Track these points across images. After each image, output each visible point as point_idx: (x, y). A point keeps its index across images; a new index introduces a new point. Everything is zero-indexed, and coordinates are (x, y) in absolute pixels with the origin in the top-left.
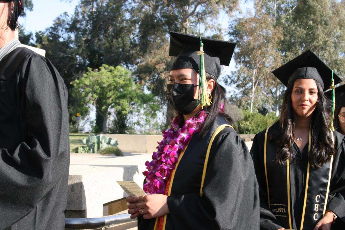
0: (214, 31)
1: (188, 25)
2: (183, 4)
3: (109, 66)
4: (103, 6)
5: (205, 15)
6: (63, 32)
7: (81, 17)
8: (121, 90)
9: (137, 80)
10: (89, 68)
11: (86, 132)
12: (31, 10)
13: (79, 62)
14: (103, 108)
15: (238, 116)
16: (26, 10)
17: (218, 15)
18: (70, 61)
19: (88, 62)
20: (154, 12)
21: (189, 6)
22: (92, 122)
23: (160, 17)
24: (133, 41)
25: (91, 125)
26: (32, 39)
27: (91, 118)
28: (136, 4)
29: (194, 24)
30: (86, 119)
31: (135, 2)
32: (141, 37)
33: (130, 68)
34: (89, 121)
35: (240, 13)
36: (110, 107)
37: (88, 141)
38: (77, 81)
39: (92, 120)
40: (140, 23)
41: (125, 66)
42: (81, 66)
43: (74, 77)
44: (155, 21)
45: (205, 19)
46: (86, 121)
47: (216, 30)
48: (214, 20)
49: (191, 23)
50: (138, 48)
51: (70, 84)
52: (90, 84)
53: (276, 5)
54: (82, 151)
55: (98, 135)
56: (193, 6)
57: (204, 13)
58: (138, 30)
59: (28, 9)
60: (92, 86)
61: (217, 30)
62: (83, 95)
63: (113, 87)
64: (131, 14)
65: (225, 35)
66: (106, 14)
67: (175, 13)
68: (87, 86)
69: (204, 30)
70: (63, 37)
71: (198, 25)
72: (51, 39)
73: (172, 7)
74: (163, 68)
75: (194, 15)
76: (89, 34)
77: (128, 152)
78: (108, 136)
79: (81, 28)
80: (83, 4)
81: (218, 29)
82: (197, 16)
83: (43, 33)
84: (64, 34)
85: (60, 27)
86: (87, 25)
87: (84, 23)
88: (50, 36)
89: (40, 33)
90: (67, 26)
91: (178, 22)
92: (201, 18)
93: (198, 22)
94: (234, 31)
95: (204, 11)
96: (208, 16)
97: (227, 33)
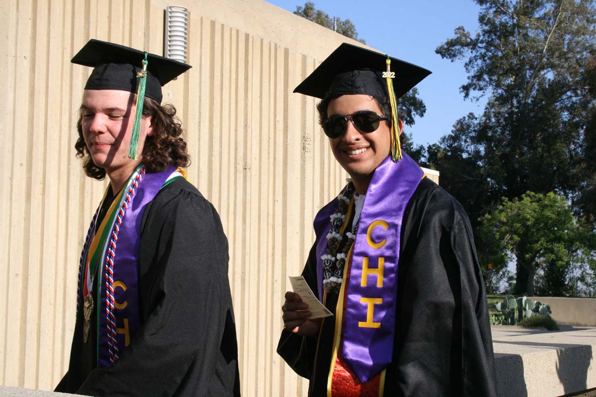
3: (536, 194)
4: (528, 103)
6: (467, 144)
7: (493, 120)
8: (556, 229)
9: (582, 214)
10: (503, 197)
11: (501, 292)
13: (491, 188)
14: (527, 256)
16: (414, 114)
18: (478, 186)
19: (504, 188)
22: (511, 278)
24: (573, 153)
25: (510, 282)
26: (425, 157)
27: (509, 271)
28: (579, 98)
30: (501, 273)
31: (577, 95)
32: (587, 148)
33: (570, 195)
34: (506, 275)
36: (538, 255)
37: (504, 306)
38: (487, 215)
39: (510, 275)
40: (584, 127)
41: (562, 193)
42: (494, 193)
43: (483, 211)
46: (502, 276)
50: (584, 165)
51: (477, 221)
52: (507, 220)
54: (494, 321)
55: (520, 298)
58: (582, 137)
59: (417, 114)
60: (509, 223)
62: (497, 237)
63: (543, 224)
64: (571, 113)
66: (532, 114)
68: (503, 223)
70: (467, 152)
72: (450, 154)
76: (507, 146)
77: (567, 324)
78: (535, 300)
79: (495, 137)
80: (498, 101)
83: (439, 147)
84: (469, 147)
85: (463, 135)
86: (503, 133)
87: (499, 130)
88: (448, 151)
89: (434, 148)
90: (473, 134)
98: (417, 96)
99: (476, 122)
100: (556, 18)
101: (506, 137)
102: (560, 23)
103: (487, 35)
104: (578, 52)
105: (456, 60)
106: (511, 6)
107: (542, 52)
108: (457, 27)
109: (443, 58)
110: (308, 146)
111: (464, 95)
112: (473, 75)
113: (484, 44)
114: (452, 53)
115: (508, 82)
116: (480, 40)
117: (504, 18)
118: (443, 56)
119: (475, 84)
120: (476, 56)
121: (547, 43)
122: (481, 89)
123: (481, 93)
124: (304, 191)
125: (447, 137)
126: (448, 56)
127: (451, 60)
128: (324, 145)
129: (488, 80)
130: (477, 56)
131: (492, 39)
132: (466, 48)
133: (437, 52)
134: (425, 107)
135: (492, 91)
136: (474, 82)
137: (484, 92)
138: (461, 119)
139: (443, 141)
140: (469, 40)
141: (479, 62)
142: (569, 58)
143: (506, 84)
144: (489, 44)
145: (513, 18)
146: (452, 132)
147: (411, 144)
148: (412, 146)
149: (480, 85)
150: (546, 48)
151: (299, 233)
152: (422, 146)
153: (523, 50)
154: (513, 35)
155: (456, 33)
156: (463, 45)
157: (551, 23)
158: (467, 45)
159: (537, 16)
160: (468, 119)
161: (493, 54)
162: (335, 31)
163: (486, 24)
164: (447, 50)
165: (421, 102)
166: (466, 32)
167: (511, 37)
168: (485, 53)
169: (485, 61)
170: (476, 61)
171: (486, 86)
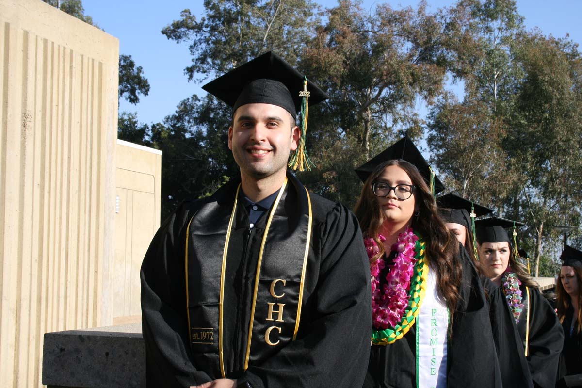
0: (408, 123)
1: (370, 116)
2: (363, 85)
5: (394, 101)
6: (190, 124)
7: (215, 102)
10: (225, 177)
12: (146, 93)
13: (213, 168)
16: (139, 93)
17: (413, 102)
18: (199, 166)
19: (226, 169)
21: (371, 89)
23: (329, 104)
26: (149, 135)
29: (377, 115)
35: (443, 98)
38: (208, 194)
42: (215, 173)
43: (204, 189)
44: (323, 110)
45: (394, 107)
47: (409, 123)
48: (408, 109)
49: (374, 113)
53: (498, 87)
57: (394, 98)
59: (142, 92)
61: (411, 122)
65: (423, 128)
67: (351, 98)
69: (392, 122)
70: (190, 132)
71: (384, 116)
72: (173, 133)
73: (346, 89)
74: (333, 177)
75: (379, 102)
79: (217, 119)
81: (412, 120)
82: (382, 103)
83: (163, 127)
84: (192, 128)
85: (186, 116)
86: (224, 115)
87: (221, 112)
88: (172, 131)
89: (158, 127)
90: (196, 115)
91: (355, 111)
92: (389, 106)
93: (384, 111)
94: (436, 122)
95: (393, 95)
96: (399, 103)
97: (426, 126)
98: (141, 75)
99: (199, 104)
100: (277, 8)
101: (228, 119)
102: (280, 13)
103: (211, 20)
104: (295, 43)
105: (181, 41)
107: (262, 40)
108: (183, 10)
109: (168, 39)
110: (29, 123)
111: (188, 77)
112: (197, 58)
113: (209, 29)
114: (178, 34)
115: (230, 67)
116: (205, 24)
117: (228, 5)
118: (169, 37)
119: (199, 67)
120: (200, 40)
121: (267, 32)
122: (204, 72)
123: (204, 75)
124: (24, 168)
125: (171, 117)
126: (174, 38)
127: (176, 41)
128: (45, 123)
129: (211, 63)
130: (202, 40)
131: (217, 24)
132: (192, 31)
133: (163, 32)
134: (149, 86)
135: (215, 74)
136: (198, 64)
137: (207, 75)
138: (185, 100)
139: (167, 121)
140: (195, 24)
141: (204, 45)
142: (287, 47)
143: (228, 69)
144: (214, 29)
145: (237, 6)
146: (177, 112)
147: (136, 122)
148: (136, 125)
149: (203, 68)
150: (266, 36)
151: (18, 210)
152: (146, 125)
153: (245, 37)
154: (236, 22)
155: (182, 16)
156: (189, 28)
157: (271, 13)
158: (193, 28)
159: (259, 5)
160: (192, 101)
161: (216, 39)
162: (59, 9)
163: (211, 9)
164: (174, 31)
165: (146, 81)
166: (191, 16)
167: (234, 24)
168: (209, 37)
169: (209, 44)
170: (200, 44)
171: (209, 69)
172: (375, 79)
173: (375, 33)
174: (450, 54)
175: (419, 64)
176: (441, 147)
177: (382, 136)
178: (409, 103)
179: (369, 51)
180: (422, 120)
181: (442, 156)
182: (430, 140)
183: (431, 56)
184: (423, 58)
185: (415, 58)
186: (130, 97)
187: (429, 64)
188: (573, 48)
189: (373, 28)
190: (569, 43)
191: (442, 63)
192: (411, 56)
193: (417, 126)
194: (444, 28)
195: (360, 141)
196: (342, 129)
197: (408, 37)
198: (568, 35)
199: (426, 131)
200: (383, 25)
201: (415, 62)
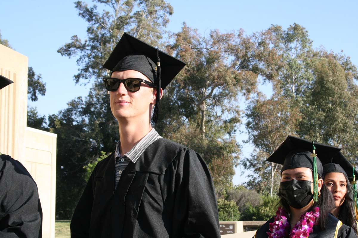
0: (232, 113)
1: (205, 107)
2: (200, 86)
5: (222, 97)
6: (76, 116)
7: (95, 99)
10: (102, 152)
12: (44, 94)
13: (93, 146)
15: (258, 201)
16: (38, 94)
18: (83, 145)
19: (102, 146)
20: (170, 95)
21: (206, 89)
23: (176, 100)
26: (46, 123)
29: (211, 107)
35: (257, 95)
38: (89, 165)
42: (95, 149)
43: (87, 161)
44: (171, 104)
45: (222, 101)
47: (233, 112)
48: (233, 102)
49: (208, 105)
51: (83, 169)
53: (295, 87)
56: (210, 88)
57: (222, 95)
59: (40, 93)
61: (235, 112)
65: (243, 117)
67: (191, 96)
69: (221, 112)
70: (76, 121)
71: (215, 107)
72: (64, 122)
73: (188, 89)
75: (211, 98)
76: (104, 117)
79: (96, 111)
81: (235, 110)
82: (214, 98)
83: (56, 116)
84: (78, 118)
86: (101, 109)
87: (99, 106)
88: (64, 120)
89: (53, 117)
90: (81, 110)
91: (195, 104)
92: (219, 100)
93: (215, 104)
94: (252, 112)
95: (221, 93)
96: (226, 99)
97: (244, 115)
98: (40, 81)
103: (91, 41)
105: (72, 56)
106: (109, 24)
109: (62, 56)
111: (75, 81)
112: (82, 68)
113: (89, 48)
114: (69, 52)
116: (87, 44)
117: (103, 31)
118: (63, 54)
119: (83, 75)
120: (83, 55)
122: (86, 78)
123: (87, 80)
125: (63, 110)
126: (66, 55)
127: (68, 57)
129: (92, 72)
130: (86, 55)
131: (95, 44)
132: (79, 49)
133: (58, 51)
134: (46, 89)
135: (95, 80)
136: (83, 72)
137: (89, 80)
139: (60, 113)
140: (80, 44)
141: (87, 59)
143: (104, 75)
144: (93, 47)
145: (110, 31)
148: (37, 115)
149: (86, 75)
152: (44, 116)
155: (72, 39)
156: (75, 47)
160: (78, 100)
161: (95, 54)
163: (92, 33)
164: (66, 50)
165: (44, 85)
166: (78, 39)
167: (108, 44)
168: (90, 53)
169: (90, 58)
170: (85, 59)
171: (90, 76)
172: (208, 82)
173: (208, 49)
174: (261, 64)
175: (239, 71)
176: (256, 129)
177: (214, 122)
178: (233, 98)
179: (205, 62)
180: (242, 110)
181: (257, 136)
182: (248, 124)
183: (248, 65)
184: (243, 66)
185: (236, 67)
186: (32, 97)
187: (247, 70)
188: (347, 60)
189: (207, 45)
190: (343, 56)
191: (256, 70)
192: (234, 65)
193: (239, 115)
194: (257, 45)
195: (198, 125)
196: (185, 118)
197: (232, 53)
198: (342, 51)
199: (246, 118)
200: (214, 43)
201: (237, 70)
